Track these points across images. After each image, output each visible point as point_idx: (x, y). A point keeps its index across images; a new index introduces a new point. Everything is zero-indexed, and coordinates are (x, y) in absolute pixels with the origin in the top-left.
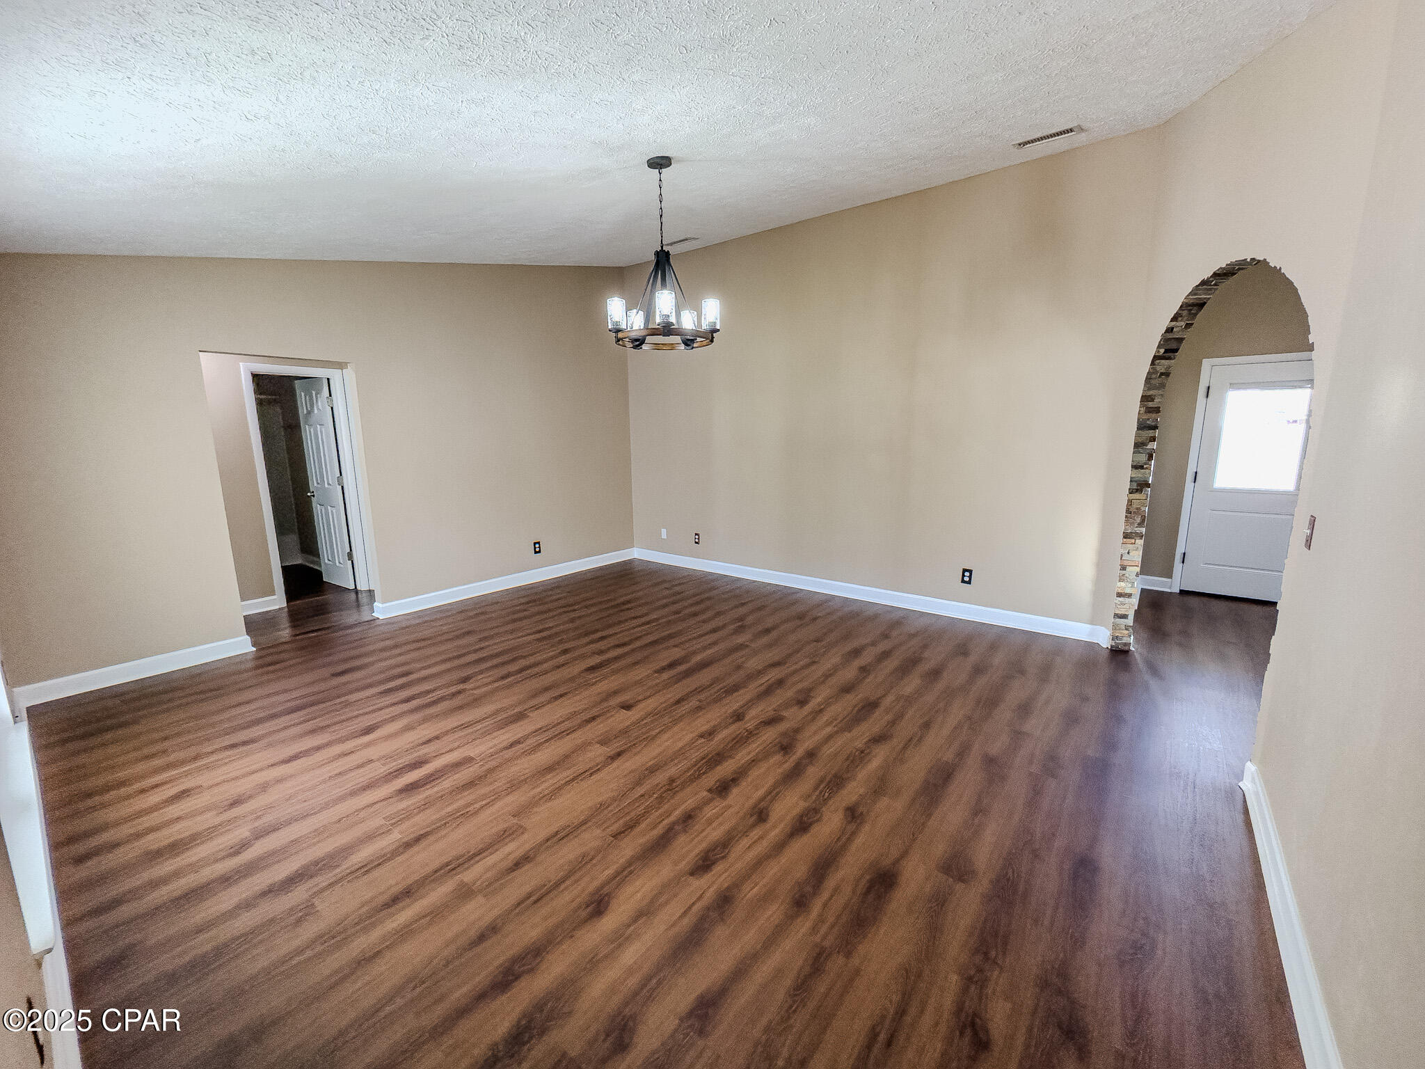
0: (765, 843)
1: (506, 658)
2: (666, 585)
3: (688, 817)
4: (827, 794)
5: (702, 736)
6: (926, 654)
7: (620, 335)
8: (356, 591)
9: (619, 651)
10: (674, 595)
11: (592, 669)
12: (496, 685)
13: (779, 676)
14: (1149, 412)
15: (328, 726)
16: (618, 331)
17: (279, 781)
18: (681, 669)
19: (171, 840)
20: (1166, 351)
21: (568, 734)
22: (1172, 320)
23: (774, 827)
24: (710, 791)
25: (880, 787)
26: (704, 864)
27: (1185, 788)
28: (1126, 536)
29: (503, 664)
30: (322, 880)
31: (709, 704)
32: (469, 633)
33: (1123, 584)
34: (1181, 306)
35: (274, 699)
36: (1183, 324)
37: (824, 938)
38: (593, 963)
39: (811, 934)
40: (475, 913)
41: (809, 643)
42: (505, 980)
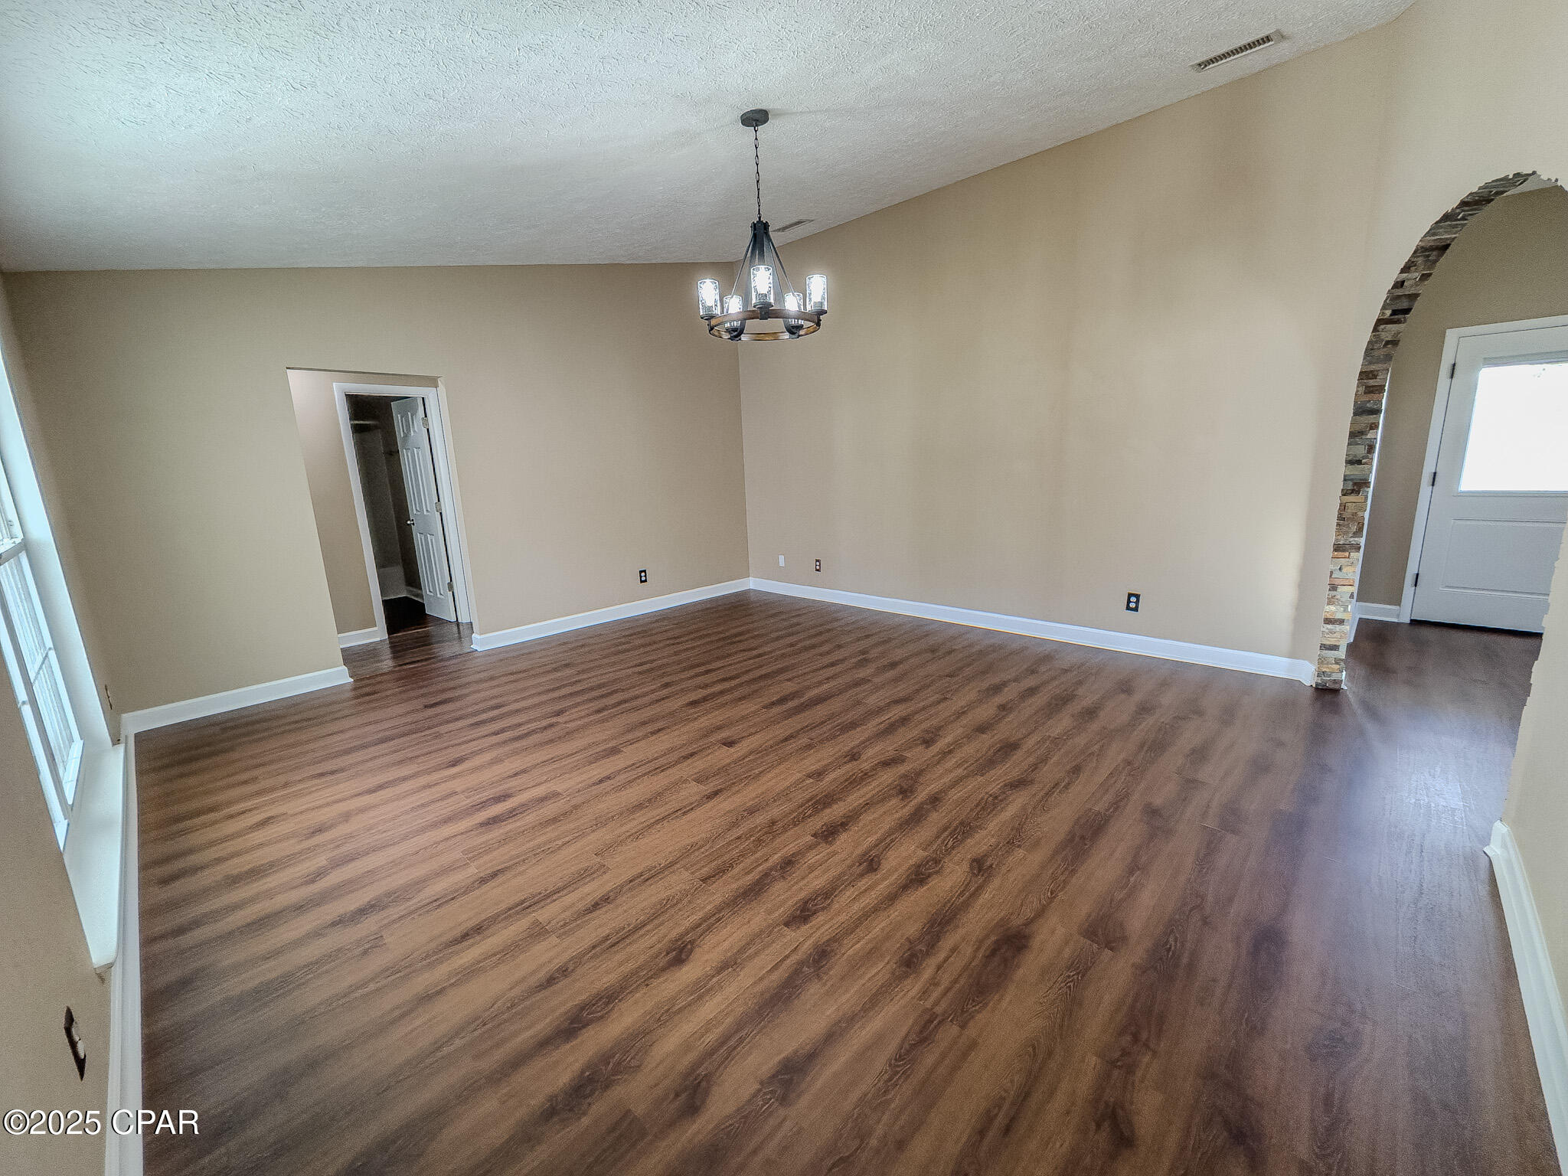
0: (873, 894)
1: (603, 691)
2: (784, 617)
3: (788, 863)
4: (950, 843)
5: (809, 776)
6: (1080, 691)
7: (713, 322)
8: (458, 624)
9: (727, 685)
10: (791, 626)
11: (694, 704)
12: (592, 718)
13: (904, 714)
14: (1370, 392)
15: (417, 757)
16: (711, 317)
17: (362, 810)
18: (795, 704)
19: (251, 866)
20: (1394, 312)
21: (662, 771)
22: (1403, 271)
23: (884, 879)
24: (814, 835)
25: (1014, 838)
26: (803, 914)
27: (1408, 852)
28: (1338, 548)
29: (602, 696)
30: (394, 912)
31: (821, 742)
32: (567, 666)
33: (1333, 608)
34: (1415, 252)
35: (367, 729)
36: (1417, 275)
37: (937, 1003)
38: (667, 1015)
39: (920, 999)
40: (546, 955)
41: (940, 677)
42: (573, 1026)
